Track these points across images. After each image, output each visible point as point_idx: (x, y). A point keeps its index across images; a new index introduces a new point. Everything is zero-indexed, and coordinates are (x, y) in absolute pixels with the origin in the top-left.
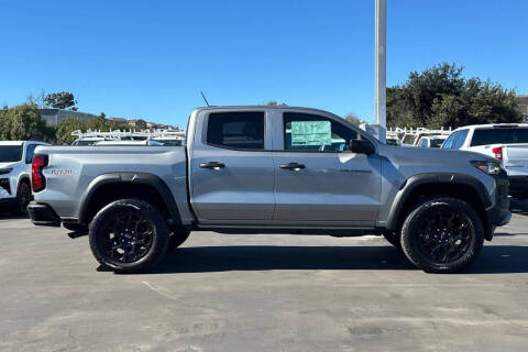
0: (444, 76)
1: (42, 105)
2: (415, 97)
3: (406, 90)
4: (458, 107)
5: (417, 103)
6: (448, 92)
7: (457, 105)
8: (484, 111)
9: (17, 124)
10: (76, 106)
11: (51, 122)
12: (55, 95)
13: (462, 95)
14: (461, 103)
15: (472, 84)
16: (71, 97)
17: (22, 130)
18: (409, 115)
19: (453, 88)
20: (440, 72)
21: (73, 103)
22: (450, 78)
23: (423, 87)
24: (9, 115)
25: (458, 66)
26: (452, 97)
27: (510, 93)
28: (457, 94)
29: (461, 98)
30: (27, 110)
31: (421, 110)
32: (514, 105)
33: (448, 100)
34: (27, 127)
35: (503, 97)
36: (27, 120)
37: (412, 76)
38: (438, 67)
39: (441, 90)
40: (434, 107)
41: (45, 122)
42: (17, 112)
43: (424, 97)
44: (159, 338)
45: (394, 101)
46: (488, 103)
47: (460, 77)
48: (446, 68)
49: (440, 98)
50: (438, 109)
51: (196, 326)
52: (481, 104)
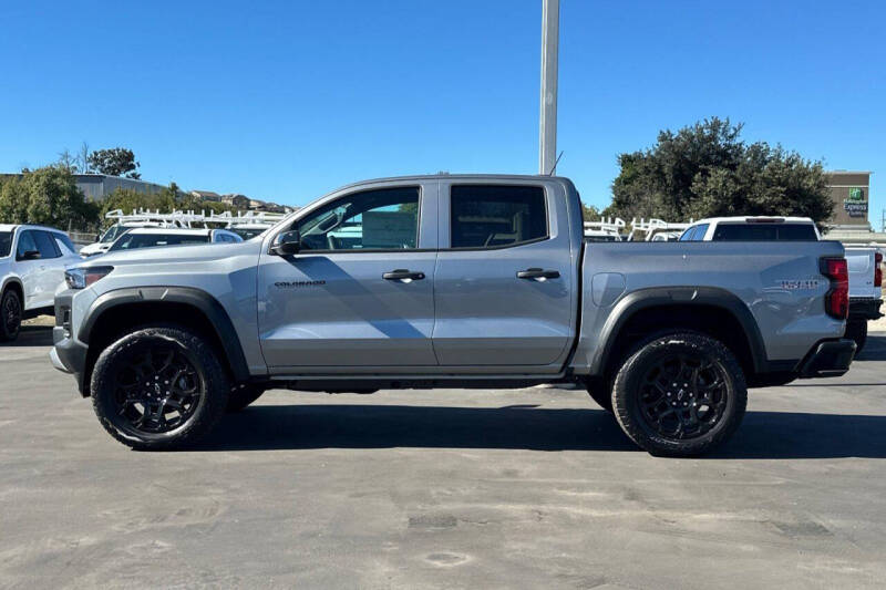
0: (713, 138)
1: (83, 169)
2: (666, 170)
3: (653, 159)
4: (732, 187)
5: (669, 179)
6: (717, 164)
7: (731, 184)
8: (774, 194)
9: (38, 198)
10: (137, 170)
11: (92, 194)
12: (104, 154)
13: (740, 169)
14: (737, 181)
15: (756, 151)
16: (130, 156)
17: (45, 207)
18: (657, 198)
19: (726, 158)
20: (707, 132)
21: (133, 167)
22: (722, 142)
23: (680, 155)
24: (26, 184)
25: (734, 123)
26: (724, 172)
27: (815, 169)
28: (733, 167)
29: (737, 174)
30: (55, 177)
31: (676, 191)
32: (820, 186)
33: (718, 176)
34: (53, 202)
35: (803, 174)
36: (53, 191)
37: (663, 138)
38: (702, 124)
39: (707, 160)
40: (695, 187)
41: (81, 195)
42: (37, 179)
43: (680, 170)
44: (115, 528)
45: (635, 177)
46: (780, 183)
47: (738, 140)
48: (715, 126)
49: (705, 173)
50: (701, 191)
51: (182, 513)
52: (768, 183)
